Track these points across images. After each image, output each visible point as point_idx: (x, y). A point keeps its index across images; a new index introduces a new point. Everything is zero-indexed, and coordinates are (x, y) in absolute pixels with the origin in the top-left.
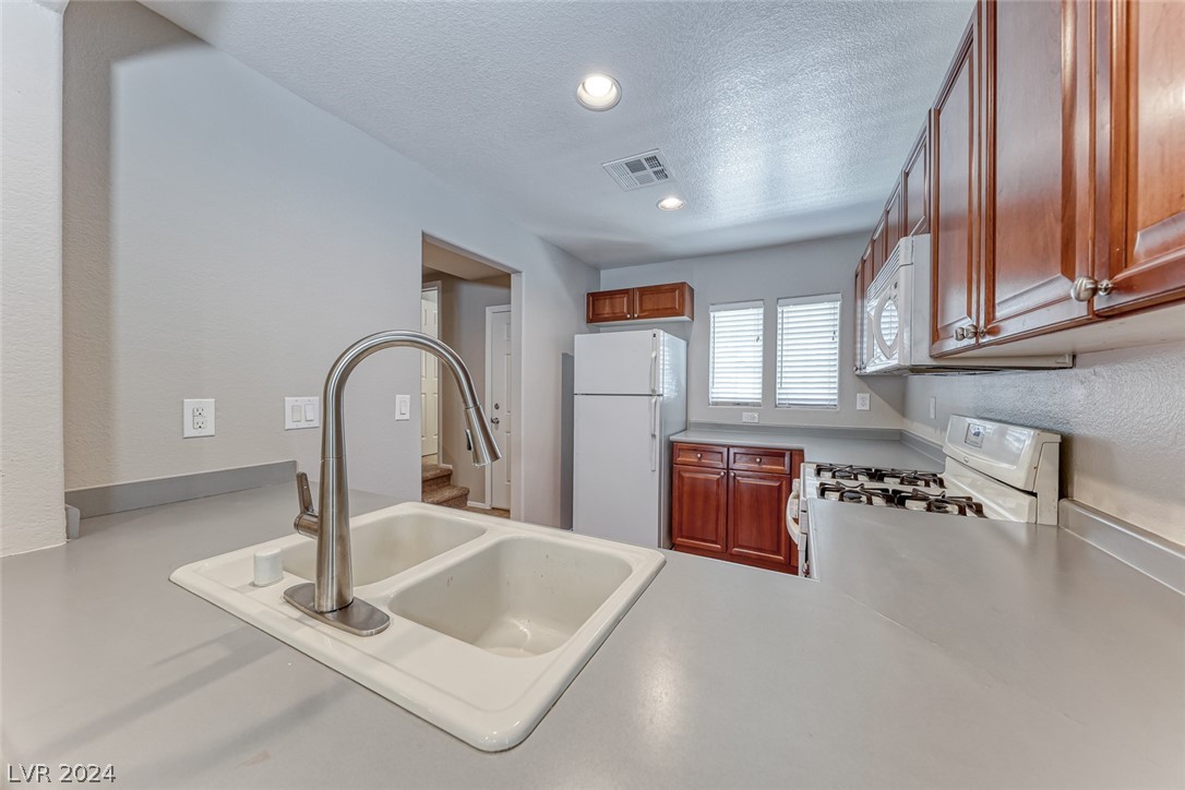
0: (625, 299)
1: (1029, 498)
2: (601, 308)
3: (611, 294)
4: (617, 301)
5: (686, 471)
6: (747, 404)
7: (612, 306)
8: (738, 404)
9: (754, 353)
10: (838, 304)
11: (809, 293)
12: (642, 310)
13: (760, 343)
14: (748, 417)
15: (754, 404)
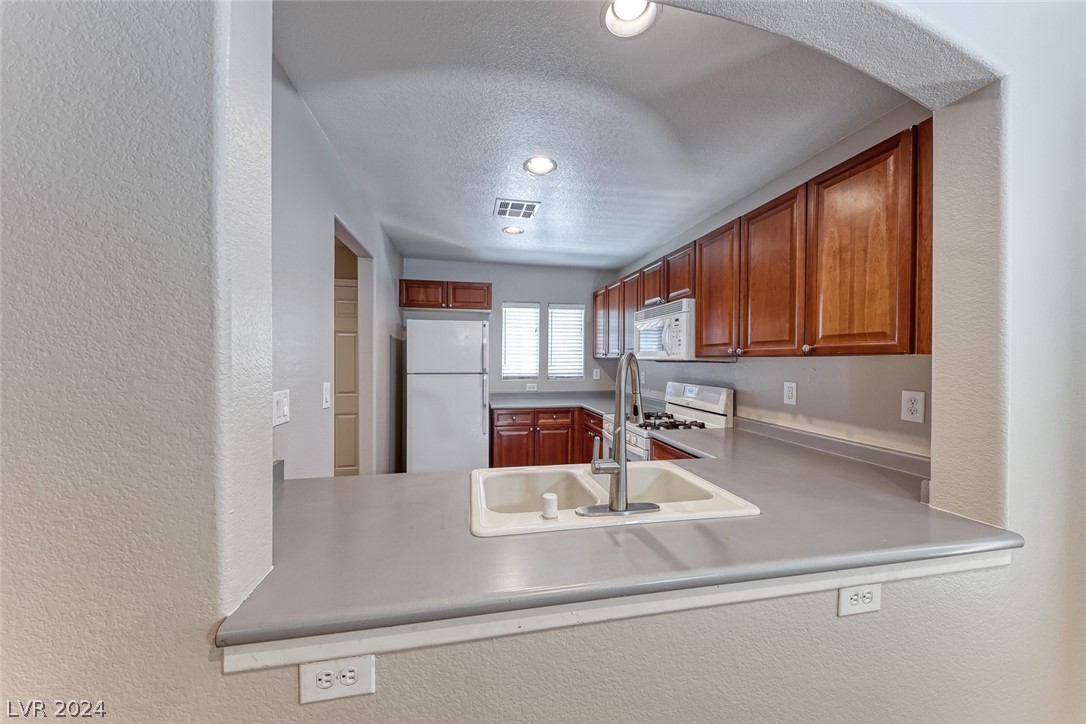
0: (440, 289)
1: (724, 418)
2: (414, 295)
3: (426, 284)
4: (432, 291)
5: (502, 431)
6: (528, 377)
7: (427, 295)
8: (522, 378)
9: (532, 341)
10: (583, 311)
11: (567, 302)
12: (455, 301)
13: (538, 333)
14: (531, 387)
15: (533, 378)
